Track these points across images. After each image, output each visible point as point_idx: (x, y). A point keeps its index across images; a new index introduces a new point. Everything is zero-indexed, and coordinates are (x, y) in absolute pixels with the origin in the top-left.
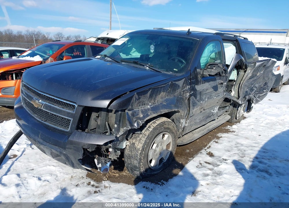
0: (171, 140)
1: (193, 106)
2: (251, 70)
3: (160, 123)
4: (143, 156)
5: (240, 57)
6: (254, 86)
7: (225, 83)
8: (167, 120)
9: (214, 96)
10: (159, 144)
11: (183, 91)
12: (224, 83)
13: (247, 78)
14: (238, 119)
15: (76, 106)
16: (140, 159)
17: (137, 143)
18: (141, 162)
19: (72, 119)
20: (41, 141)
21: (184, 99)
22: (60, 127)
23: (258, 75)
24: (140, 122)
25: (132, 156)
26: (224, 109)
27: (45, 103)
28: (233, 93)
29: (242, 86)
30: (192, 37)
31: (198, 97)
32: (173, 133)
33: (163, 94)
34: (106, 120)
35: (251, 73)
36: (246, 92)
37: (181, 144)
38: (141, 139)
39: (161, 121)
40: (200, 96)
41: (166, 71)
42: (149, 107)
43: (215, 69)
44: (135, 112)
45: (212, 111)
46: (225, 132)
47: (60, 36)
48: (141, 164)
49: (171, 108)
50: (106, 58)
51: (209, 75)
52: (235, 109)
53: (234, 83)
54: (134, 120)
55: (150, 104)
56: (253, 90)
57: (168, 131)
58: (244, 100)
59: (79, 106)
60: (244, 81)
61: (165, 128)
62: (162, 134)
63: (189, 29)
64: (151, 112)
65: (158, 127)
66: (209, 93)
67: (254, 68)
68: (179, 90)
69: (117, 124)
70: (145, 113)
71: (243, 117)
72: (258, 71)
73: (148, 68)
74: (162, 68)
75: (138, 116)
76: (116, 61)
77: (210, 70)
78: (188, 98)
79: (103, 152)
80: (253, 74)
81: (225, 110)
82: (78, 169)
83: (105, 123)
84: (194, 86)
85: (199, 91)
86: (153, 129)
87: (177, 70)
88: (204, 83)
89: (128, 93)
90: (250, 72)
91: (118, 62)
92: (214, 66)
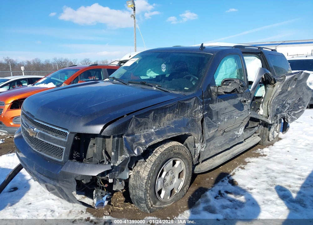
0: (183, 167)
1: (209, 128)
2: (280, 84)
3: (169, 147)
4: (149, 185)
5: (265, 71)
6: (286, 102)
7: (249, 101)
8: (177, 144)
9: (235, 116)
10: (170, 172)
11: (195, 112)
12: (247, 100)
13: (276, 94)
14: (271, 140)
15: (68, 133)
16: (146, 190)
17: (142, 170)
18: (147, 193)
19: (64, 148)
20: (36, 173)
21: (197, 120)
22: (55, 157)
23: (289, 90)
24: (141, 148)
25: (137, 187)
26: (252, 130)
27: (39, 131)
28: (261, 112)
29: (271, 103)
30: (205, 52)
31: (214, 118)
32: (185, 159)
33: (169, 116)
34: (102, 147)
35: (281, 88)
36: (277, 110)
37: (198, 171)
38: (146, 166)
39: (170, 145)
40: (217, 117)
41: (174, 91)
42: (153, 130)
43: (231, 86)
44: (136, 138)
45: (236, 133)
46: (254, 157)
47: (87, 62)
48: (148, 195)
49: (180, 131)
50: (114, 81)
51: (225, 92)
52: (266, 128)
53: (262, 100)
54: (134, 146)
55: (154, 127)
56: (285, 107)
57: (180, 157)
58: (275, 119)
59: (71, 133)
60: (272, 98)
61: (175, 153)
62: (172, 160)
63: (202, 44)
64: (155, 136)
65: (167, 152)
66: (229, 113)
67: (284, 83)
68: (189, 111)
69: (114, 152)
70: (148, 138)
71: (278, 139)
72: (289, 85)
73: (155, 89)
74: (171, 87)
75: (139, 142)
76: (124, 83)
77: (225, 87)
78: (201, 120)
79: (99, 184)
80: (282, 89)
81: (254, 131)
82: (74, 203)
83: (102, 151)
84: (208, 105)
85: (215, 110)
86: (160, 154)
87: (188, 89)
88: (221, 101)
89: (125, 116)
90: (279, 87)
91: (125, 84)
92: (230, 83)
